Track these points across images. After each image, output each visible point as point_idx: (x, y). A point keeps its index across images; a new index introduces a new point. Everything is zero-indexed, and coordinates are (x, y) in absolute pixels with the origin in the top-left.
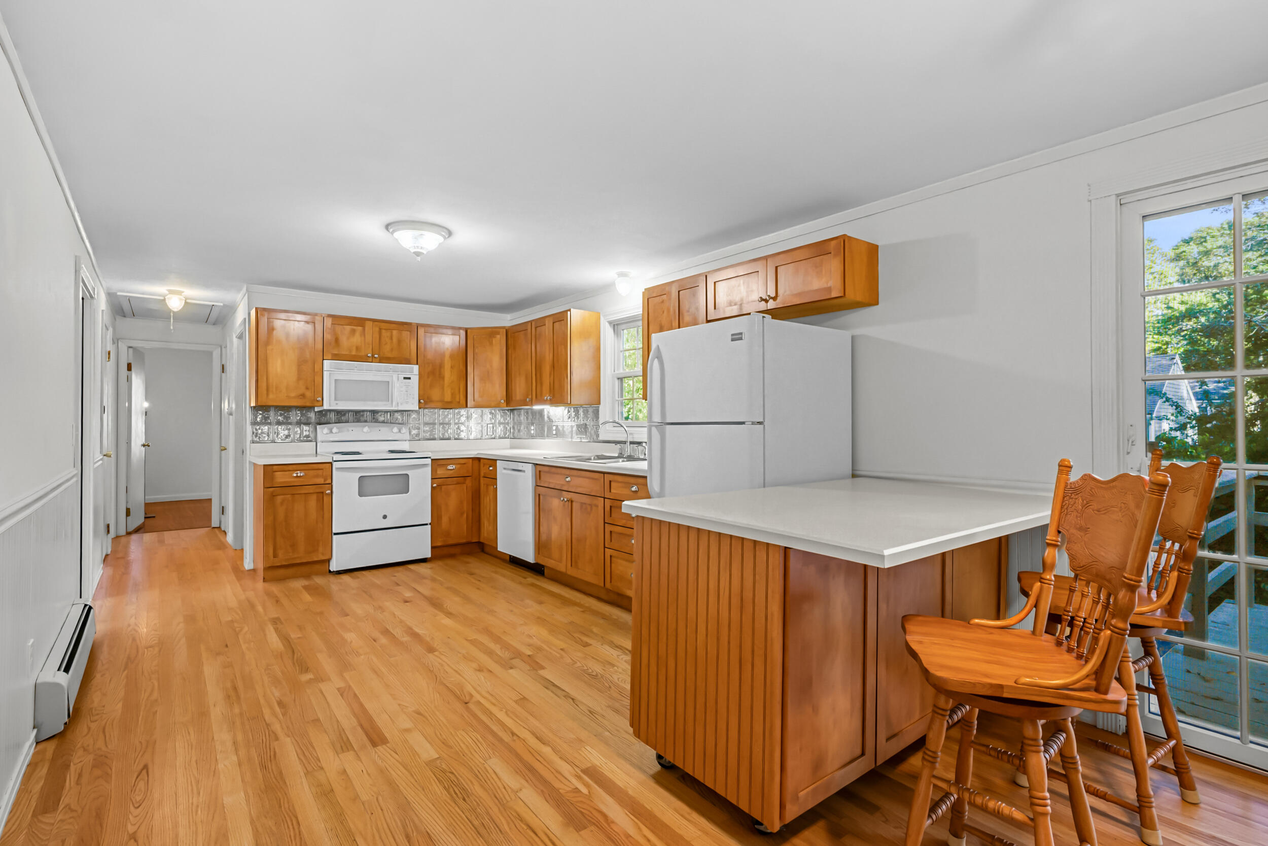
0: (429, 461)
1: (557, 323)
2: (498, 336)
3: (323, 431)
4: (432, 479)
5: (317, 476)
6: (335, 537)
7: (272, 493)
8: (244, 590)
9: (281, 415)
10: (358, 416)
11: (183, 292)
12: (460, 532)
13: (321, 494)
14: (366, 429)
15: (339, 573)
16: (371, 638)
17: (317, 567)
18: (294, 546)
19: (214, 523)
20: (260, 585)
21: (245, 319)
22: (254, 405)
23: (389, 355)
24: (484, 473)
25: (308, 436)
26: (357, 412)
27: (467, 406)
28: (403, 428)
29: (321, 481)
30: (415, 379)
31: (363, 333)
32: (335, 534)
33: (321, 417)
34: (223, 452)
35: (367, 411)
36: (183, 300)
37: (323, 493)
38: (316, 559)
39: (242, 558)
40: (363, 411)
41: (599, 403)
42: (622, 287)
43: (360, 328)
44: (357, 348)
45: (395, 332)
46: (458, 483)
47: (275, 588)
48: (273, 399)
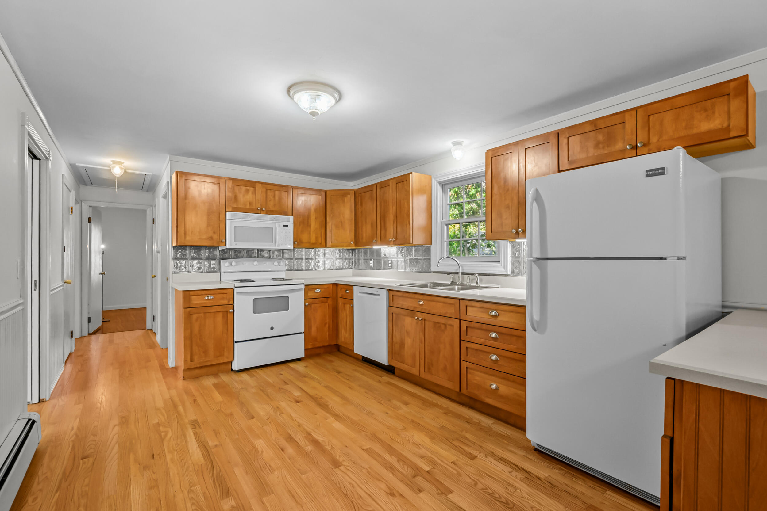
0: (303, 287)
1: (400, 184)
2: (349, 196)
3: (225, 264)
4: (305, 299)
5: (223, 299)
6: (236, 344)
7: (189, 312)
8: (169, 389)
9: (195, 253)
10: (249, 253)
11: (123, 163)
12: (325, 338)
13: (226, 313)
14: (256, 263)
15: (239, 371)
16: (279, 447)
17: (223, 367)
18: (206, 352)
19: (148, 326)
20: (181, 383)
21: (168, 182)
22: (175, 245)
23: (272, 209)
24: (342, 295)
25: (214, 268)
26: (248, 250)
27: (326, 247)
28: (281, 262)
29: (226, 302)
30: (291, 227)
31: (255, 192)
32: (236, 342)
33: (224, 254)
34: (154, 278)
35: (256, 249)
36: (123, 168)
37: (227, 311)
38: (222, 362)
39: (166, 357)
40: (253, 250)
41: (431, 244)
42: (457, 154)
43: (252, 188)
44: (250, 204)
45: (277, 192)
46: (322, 302)
47: (192, 386)
48: (190, 240)
